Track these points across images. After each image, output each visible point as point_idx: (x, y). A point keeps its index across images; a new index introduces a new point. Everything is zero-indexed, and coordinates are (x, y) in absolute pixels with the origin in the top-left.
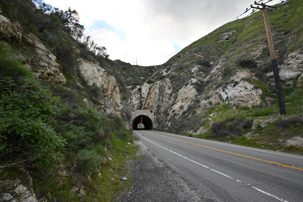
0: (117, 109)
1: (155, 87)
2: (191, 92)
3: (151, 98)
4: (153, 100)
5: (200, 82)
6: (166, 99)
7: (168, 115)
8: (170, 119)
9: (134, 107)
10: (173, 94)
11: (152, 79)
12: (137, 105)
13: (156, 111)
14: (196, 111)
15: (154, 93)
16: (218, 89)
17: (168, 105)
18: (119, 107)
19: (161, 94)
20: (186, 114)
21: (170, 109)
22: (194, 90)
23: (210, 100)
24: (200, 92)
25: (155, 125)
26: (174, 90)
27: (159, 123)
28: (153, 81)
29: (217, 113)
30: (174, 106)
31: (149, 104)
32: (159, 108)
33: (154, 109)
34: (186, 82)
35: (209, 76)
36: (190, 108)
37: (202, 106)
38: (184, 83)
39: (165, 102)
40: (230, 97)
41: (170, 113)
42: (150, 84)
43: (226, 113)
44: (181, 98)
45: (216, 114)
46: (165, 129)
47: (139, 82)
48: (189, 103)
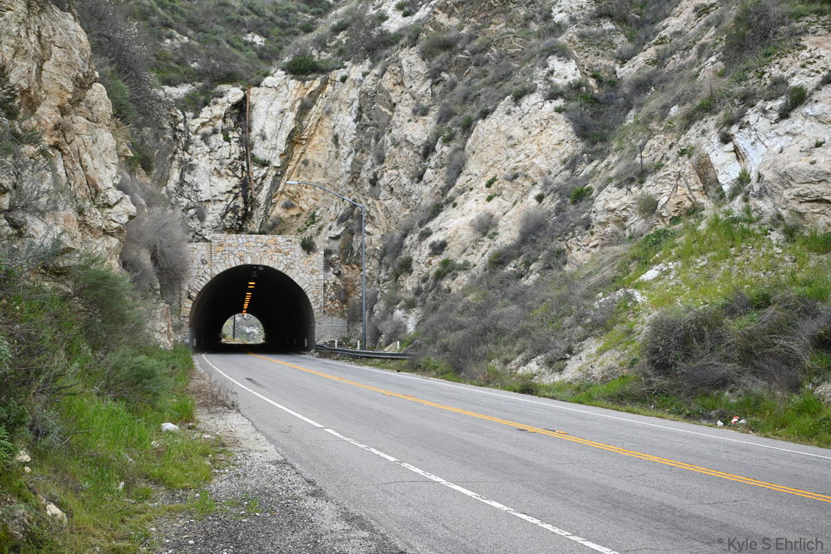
0: (97, 218)
1: (335, 99)
2: (543, 138)
3: (306, 163)
4: (318, 178)
5: (600, 81)
6: (394, 172)
7: (406, 267)
8: (418, 292)
9: (201, 217)
10: (442, 149)
11: (315, 53)
12: (221, 207)
13: (336, 245)
14: (564, 251)
15: (331, 137)
16: (692, 130)
17: (407, 212)
18: (110, 207)
19: (369, 145)
20: (510, 268)
21: (416, 237)
22: (562, 128)
23: (651, 187)
24: (594, 143)
25: (326, 328)
26: (446, 121)
27: (353, 317)
28: (323, 66)
29: (680, 263)
30: (442, 215)
31: (292, 198)
32: (356, 227)
33: (325, 229)
34: (519, 77)
35: (650, 52)
36: (533, 231)
37: (601, 223)
38: (507, 86)
39: (392, 189)
40: (760, 176)
41: (415, 255)
42: (304, 81)
43: (732, 264)
44: (484, 175)
45: (676, 268)
46: (386, 349)
47: (237, 67)
48: (531, 201)
